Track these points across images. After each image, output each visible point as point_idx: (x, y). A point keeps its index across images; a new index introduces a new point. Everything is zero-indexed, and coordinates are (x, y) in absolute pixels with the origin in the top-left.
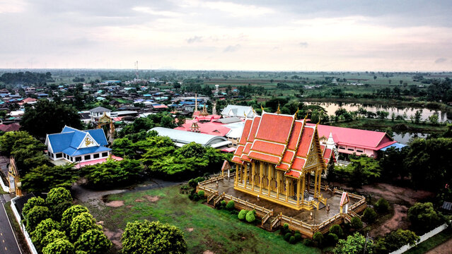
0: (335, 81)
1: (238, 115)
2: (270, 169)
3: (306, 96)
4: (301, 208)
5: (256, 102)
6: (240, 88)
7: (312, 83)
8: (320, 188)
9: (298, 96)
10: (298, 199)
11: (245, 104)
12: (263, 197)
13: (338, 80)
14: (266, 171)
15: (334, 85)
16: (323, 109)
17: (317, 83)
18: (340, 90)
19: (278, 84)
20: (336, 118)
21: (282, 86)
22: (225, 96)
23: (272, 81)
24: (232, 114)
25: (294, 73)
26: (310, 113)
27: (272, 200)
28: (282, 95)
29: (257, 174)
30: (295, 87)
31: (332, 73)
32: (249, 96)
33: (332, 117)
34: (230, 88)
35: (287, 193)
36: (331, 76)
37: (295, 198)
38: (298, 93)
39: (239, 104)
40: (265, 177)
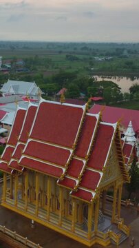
0: (125, 53)
1: (20, 92)
2: (49, 183)
3: (97, 69)
4: (94, 243)
5: (42, 76)
6: (26, 60)
7: (102, 55)
8: (120, 203)
9: (88, 69)
10: (89, 229)
11: (28, 79)
12: (39, 221)
13: (129, 52)
14: (45, 183)
15: (125, 57)
16: (116, 86)
17: (108, 55)
18: (131, 63)
19: (67, 56)
20: (131, 95)
21: (71, 58)
22: (8, 70)
23: (60, 52)
24: (12, 91)
25: (84, 44)
26: (102, 90)
27: (52, 227)
28: (70, 68)
29: (32, 187)
30: (85, 59)
31: (122, 44)
32: (35, 69)
33: (126, 94)
34: (15, 60)
35: (73, 218)
36: (122, 47)
37: (85, 228)
38: (88, 66)
39: (21, 80)
40: (43, 191)
